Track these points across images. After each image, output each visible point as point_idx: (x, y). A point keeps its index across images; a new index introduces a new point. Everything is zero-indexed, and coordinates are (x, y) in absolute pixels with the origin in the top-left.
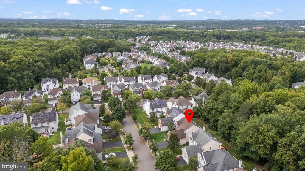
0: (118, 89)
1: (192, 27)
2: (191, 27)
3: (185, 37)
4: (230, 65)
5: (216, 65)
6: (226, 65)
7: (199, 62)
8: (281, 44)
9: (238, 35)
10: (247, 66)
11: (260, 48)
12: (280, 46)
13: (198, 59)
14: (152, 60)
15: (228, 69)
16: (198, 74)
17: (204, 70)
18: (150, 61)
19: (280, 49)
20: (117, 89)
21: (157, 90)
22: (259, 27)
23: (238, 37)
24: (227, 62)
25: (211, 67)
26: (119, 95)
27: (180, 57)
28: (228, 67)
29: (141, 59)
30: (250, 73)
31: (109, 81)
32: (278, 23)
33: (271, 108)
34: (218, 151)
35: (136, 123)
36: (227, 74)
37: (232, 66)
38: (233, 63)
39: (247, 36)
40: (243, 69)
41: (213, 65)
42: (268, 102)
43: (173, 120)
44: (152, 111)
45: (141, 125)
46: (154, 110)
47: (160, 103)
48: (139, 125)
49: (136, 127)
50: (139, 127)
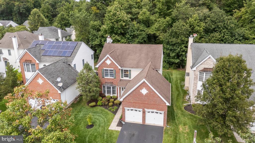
43: (73, 66)
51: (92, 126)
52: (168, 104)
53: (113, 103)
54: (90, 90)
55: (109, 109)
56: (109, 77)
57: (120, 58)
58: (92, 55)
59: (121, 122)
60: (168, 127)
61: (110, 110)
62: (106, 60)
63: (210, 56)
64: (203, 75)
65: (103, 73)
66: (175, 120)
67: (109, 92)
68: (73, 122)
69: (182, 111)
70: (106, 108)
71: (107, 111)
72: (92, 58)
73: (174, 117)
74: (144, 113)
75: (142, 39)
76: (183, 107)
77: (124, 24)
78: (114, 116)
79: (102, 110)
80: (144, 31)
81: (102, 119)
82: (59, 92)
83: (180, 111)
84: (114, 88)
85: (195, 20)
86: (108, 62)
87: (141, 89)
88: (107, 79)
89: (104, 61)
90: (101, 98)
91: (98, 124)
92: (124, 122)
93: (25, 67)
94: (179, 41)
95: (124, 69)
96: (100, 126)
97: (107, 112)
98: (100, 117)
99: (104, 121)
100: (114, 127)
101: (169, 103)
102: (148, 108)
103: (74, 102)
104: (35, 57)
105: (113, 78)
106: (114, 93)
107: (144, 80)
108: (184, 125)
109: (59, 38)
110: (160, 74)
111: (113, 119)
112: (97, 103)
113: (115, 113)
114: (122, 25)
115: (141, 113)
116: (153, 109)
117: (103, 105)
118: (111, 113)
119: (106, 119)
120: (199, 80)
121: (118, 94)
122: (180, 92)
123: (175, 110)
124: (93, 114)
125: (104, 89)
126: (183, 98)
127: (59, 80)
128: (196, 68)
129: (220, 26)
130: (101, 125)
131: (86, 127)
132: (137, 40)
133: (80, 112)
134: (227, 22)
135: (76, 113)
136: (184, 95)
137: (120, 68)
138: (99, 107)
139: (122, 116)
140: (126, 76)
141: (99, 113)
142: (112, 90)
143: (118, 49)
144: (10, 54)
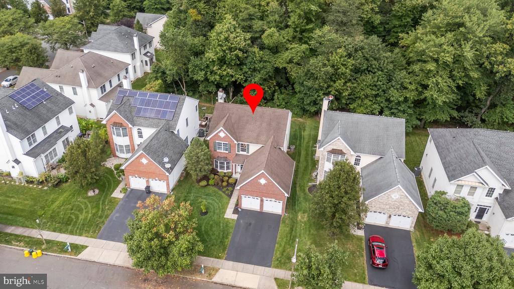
43: (176, 132)
44: (30, 144)
45: (41, 227)
46: (33, 136)
47: (33, 97)
48: (35, 233)
49: (37, 253)
50: (48, 242)
51: (206, 213)
52: (286, 195)
53: (227, 182)
54: (201, 170)
55: (223, 190)
56: (222, 151)
57: (236, 126)
58: (196, 106)
59: (237, 209)
60: (287, 215)
61: (224, 192)
62: (219, 132)
63: (339, 137)
64: (331, 157)
65: (215, 146)
66: (295, 205)
67: (222, 167)
68: (196, 223)
69: (305, 194)
70: (220, 189)
71: (221, 192)
72: (197, 110)
73: (295, 202)
74: (262, 201)
75: (267, 74)
76: (308, 188)
77: (240, 54)
78: (229, 200)
79: (215, 192)
80: (270, 62)
81: (216, 203)
82: (167, 174)
83: (302, 194)
84: (228, 163)
85: (340, 58)
86: (222, 135)
87: (260, 179)
88: (220, 152)
89: (217, 133)
90: (212, 176)
91: (212, 210)
92: (241, 209)
93: (114, 131)
94: (316, 86)
95: (240, 143)
96: (214, 214)
97: (221, 195)
98: (213, 202)
99: (219, 207)
100: (229, 214)
101: (288, 194)
102: (266, 197)
103: (180, 178)
104: (127, 120)
105: (227, 152)
106: (228, 168)
107: (263, 171)
108: (304, 213)
109: (136, 50)
110: (283, 152)
111: (228, 204)
112: (208, 182)
113: (230, 196)
114: (237, 56)
115: (259, 201)
116: (272, 198)
117: (216, 185)
118: (226, 197)
119: (220, 205)
120: (327, 161)
121: (232, 169)
122: (308, 165)
123: (298, 192)
124: (205, 196)
125: (216, 164)
126: (310, 174)
127: (166, 160)
128: (324, 149)
129: (374, 66)
130: (216, 212)
131: (199, 213)
132: (259, 76)
133: (190, 193)
134: (384, 61)
135: (186, 195)
136: (312, 169)
137: (235, 142)
138: (211, 187)
139: (237, 200)
140: (243, 150)
141: (212, 196)
142: (225, 165)
143: (233, 114)
144: (75, 93)
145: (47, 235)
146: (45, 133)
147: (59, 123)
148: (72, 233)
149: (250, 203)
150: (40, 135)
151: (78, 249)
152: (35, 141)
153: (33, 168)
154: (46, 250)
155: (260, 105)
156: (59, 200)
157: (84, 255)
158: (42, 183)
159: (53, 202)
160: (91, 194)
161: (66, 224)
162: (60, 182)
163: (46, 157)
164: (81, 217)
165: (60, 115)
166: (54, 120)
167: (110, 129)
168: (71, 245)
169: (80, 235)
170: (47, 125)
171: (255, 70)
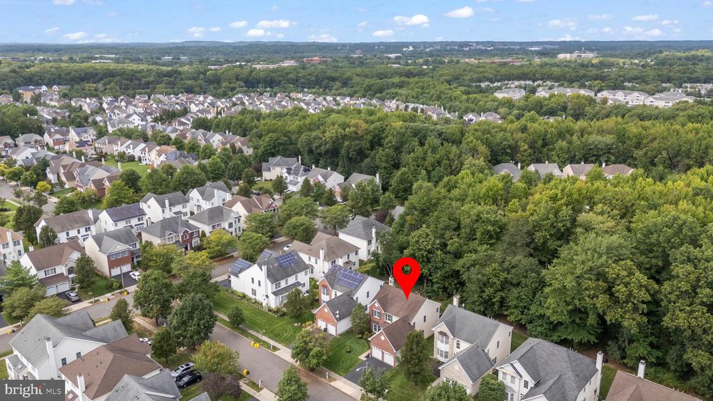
0: (120, 247)
1: (161, 59)
2: (158, 58)
3: (166, 84)
4: (365, 144)
5: (333, 146)
6: (357, 145)
7: (280, 144)
8: (388, 91)
9: (291, 76)
10: (403, 143)
11: (351, 102)
12: (388, 96)
13: (274, 135)
14: (129, 151)
15: (362, 154)
16: (292, 172)
17: (298, 161)
18: (124, 152)
19: (391, 102)
20: (118, 247)
21: (227, 228)
22: (316, 58)
23: (293, 80)
24: (356, 137)
25: (318, 151)
26: (123, 265)
27: (204, 135)
28: (360, 149)
29: (93, 152)
30: (418, 157)
31: (62, 227)
32: (341, 49)
33: (569, 225)
34: (540, 346)
35: (244, 333)
36: (363, 164)
37: (368, 145)
38: (369, 137)
39: (309, 77)
40: (398, 149)
41: (323, 148)
42: (561, 212)
43: (355, 298)
44: (276, 288)
45: (264, 334)
46: (279, 283)
47: (288, 261)
48: (260, 336)
49: (257, 345)
50: (264, 341)
51: (350, 352)
52: (395, 352)
56: (377, 317)
57: (388, 302)
59: (369, 355)
60: (397, 368)
62: (375, 303)
63: (443, 323)
64: (440, 337)
65: (373, 313)
67: (375, 329)
71: (367, 344)
74: (383, 353)
78: (367, 350)
81: (359, 349)
82: (336, 322)
86: (376, 305)
87: (381, 336)
88: (375, 318)
90: (367, 333)
91: (354, 352)
92: (371, 356)
93: (322, 291)
95: (387, 313)
96: (354, 354)
97: (365, 346)
98: (358, 347)
99: (360, 352)
100: (363, 357)
102: (385, 351)
103: (349, 330)
104: (330, 284)
105: (379, 318)
109: (373, 238)
110: (411, 326)
111: (365, 352)
112: (362, 336)
115: (381, 352)
116: (388, 352)
124: (356, 344)
125: (372, 326)
127: (338, 312)
128: (435, 329)
130: (356, 353)
137: (383, 312)
138: (363, 340)
140: (389, 320)
141: (360, 345)
142: (377, 328)
143: (391, 293)
144: (316, 263)
145: (265, 338)
146: (287, 283)
147: (296, 279)
148: (276, 341)
149: (377, 353)
150: (283, 284)
151: (275, 349)
152: (279, 287)
153: (273, 302)
154: (261, 345)
155: (413, 292)
156: (280, 324)
157: (276, 353)
158: (274, 312)
159: (276, 324)
160: (296, 325)
161: (276, 336)
162: (284, 314)
163: (282, 297)
164: (285, 335)
165: (298, 274)
166: (294, 277)
167: (321, 289)
168: (273, 346)
169: (280, 343)
170: (289, 279)
171: (437, 268)
